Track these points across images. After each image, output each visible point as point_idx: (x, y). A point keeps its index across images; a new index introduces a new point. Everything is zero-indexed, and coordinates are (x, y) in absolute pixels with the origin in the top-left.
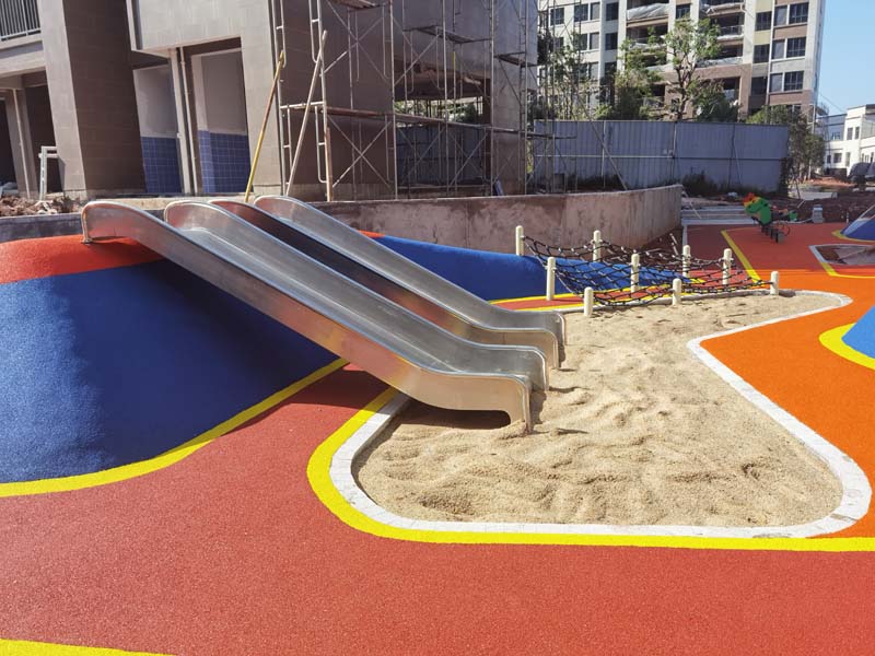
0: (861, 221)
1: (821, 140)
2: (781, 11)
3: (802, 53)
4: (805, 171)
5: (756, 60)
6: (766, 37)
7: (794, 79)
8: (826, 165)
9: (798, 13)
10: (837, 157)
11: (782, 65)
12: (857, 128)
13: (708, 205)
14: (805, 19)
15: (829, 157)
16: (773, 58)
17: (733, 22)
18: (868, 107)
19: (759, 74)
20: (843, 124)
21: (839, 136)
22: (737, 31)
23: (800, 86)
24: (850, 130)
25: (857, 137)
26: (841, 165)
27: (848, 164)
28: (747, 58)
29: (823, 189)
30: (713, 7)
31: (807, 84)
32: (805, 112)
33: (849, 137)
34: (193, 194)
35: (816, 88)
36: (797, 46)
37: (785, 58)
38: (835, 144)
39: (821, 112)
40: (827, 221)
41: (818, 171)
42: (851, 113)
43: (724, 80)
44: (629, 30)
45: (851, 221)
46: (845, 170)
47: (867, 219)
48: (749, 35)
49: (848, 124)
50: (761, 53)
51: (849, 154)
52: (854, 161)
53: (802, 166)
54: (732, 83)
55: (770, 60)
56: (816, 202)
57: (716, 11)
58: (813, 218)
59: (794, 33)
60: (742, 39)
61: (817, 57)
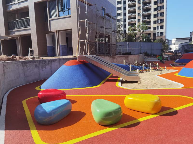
0: (178, 60)
1: (168, 45)
2: (158, 20)
3: (163, 29)
4: (165, 51)
5: (154, 30)
6: (156, 25)
7: (162, 34)
8: (169, 50)
9: (162, 21)
10: (171, 49)
11: (159, 31)
12: (174, 43)
13: (148, 58)
14: (163, 22)
15: (169, 49)
16: (157, 29)
17: (149, 22)
18: (176, 39)
19: (154, 33)
20: (171, 42)
21: (171, 44)
22: (150, 24)
23: (163, 35)
24: (173, 43)
25: (174, 45)
26: (172, 50)
27: (173, 50)
28: (152, 29)
29: (169, 55)
30: (145, 20)
31: (164, 34)
32: (164, 40)
33: (173, 45)
34: (58, 56)
35: (166, 35)
36: (162, 27)
37: (160, 29)
38: (170, 46)
39: (167, 40)
40: (171, 60)
41: (167, 51)
42: (173, 40)
43: (148, 34)
44: (128, 24)
45: (176, 60)
46: (173, 51)
47: (178, 59)
48: (152, 25)
49: (173, 42)
50: (155, 28)
51: (173, 48)
52: (174, 49)
53: (164, 50)
54: (149, 34)
55: (157, 30)
56: (169, 57)
57: (146, 20)
58: (169, 60)
59: (161, 25)
60: (151, 26)
61: (166, 29)
